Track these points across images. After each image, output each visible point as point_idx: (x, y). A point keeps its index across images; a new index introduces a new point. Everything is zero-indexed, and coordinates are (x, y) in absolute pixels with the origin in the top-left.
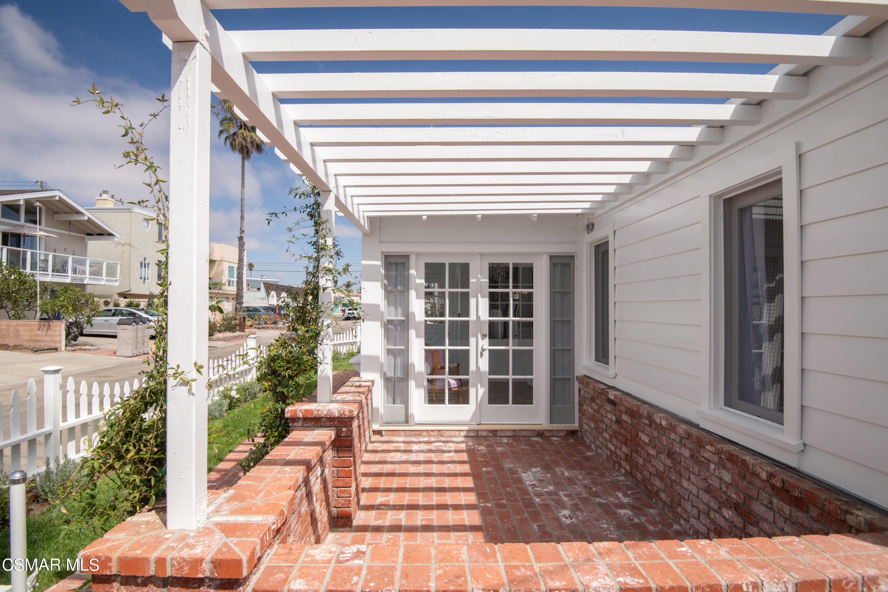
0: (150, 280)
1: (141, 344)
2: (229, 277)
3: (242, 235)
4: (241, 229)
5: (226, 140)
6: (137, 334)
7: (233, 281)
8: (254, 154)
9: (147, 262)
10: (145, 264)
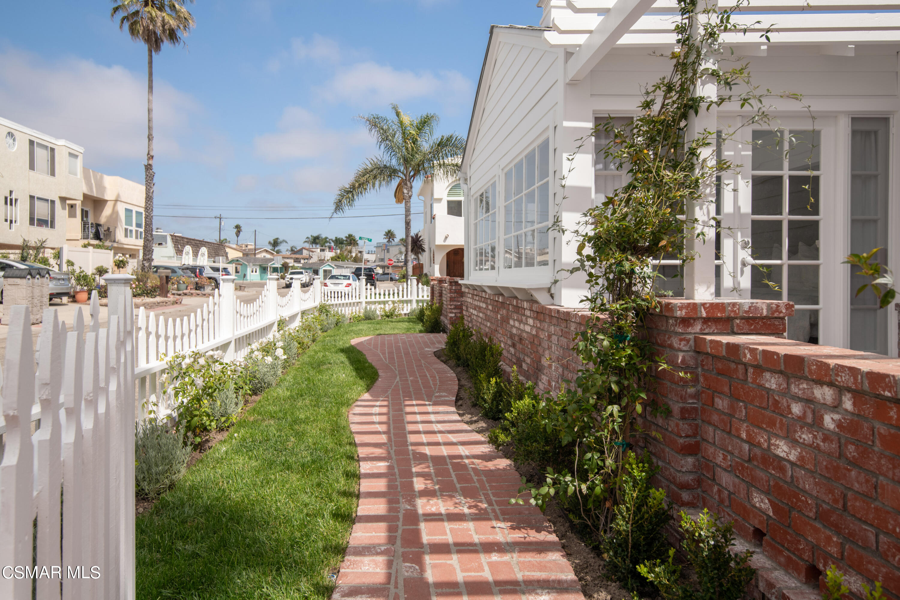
0: (18, 223)
1: (39, 308)
2: (126, 225)
3: (150, 162)
4: (148, 154)
5: (122, 22)
6: (32, 292)
7: (131, 231)
8: (166, 45)
9: (14, 197)
10: (11, 200)
